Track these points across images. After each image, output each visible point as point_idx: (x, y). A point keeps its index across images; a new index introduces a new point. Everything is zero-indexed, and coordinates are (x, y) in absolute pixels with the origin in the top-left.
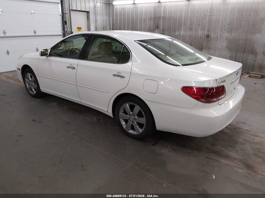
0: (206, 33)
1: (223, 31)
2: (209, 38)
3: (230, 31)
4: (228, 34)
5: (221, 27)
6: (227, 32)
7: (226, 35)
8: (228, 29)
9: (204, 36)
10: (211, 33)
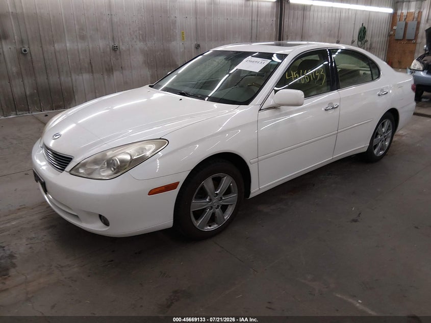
0: (112, 44)
1: (133, 39)
2: (118, 52)
3: (144, 39)
4: (142, 43)
5: (130, 33)
6: (140, 41)
7: (139, 45)
8: (140, 37)
9: (108, 49)
10: (119, 43)
